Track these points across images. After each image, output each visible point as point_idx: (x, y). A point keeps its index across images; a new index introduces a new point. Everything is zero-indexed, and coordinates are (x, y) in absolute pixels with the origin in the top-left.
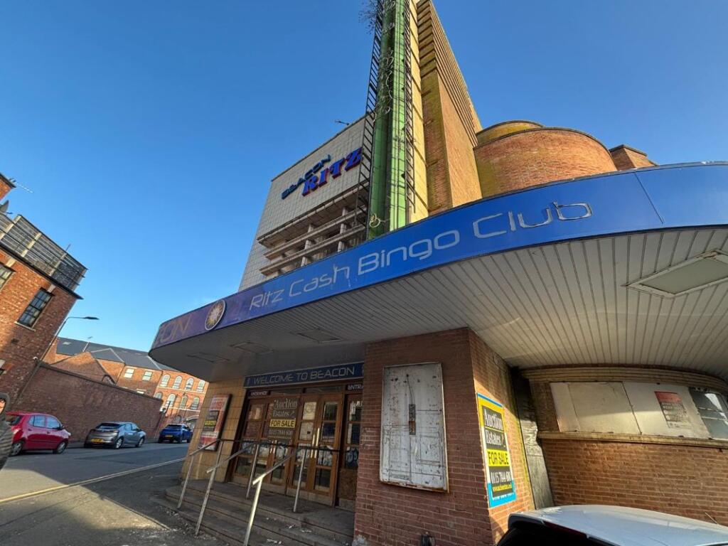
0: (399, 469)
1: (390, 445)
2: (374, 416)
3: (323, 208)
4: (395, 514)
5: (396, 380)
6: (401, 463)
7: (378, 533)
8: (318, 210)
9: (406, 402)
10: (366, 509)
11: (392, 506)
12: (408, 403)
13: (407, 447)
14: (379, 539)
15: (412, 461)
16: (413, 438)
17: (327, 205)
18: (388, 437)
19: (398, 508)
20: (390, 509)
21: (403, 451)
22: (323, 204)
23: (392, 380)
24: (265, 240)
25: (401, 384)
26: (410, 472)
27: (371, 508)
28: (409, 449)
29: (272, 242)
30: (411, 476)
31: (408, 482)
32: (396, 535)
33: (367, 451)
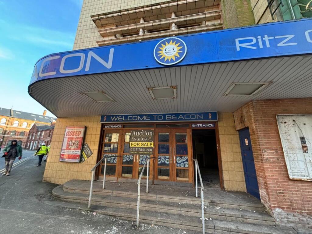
0: (299, 172)
1: (289, 159)
2: (271, 143)
3: (159, 7)
4: (302, 195)
5: (285, 123)
6: (300, 168)
7: (291, 205)
8: (154, 7)
9: (296, 135)
10: (278, 194)
11: (298, 191)
12: (299, 137)
13: (303, 160)
14: (292, 209)
15: (308, 166)
16: (306, 155)
17: (162, 6)
18: (287, 154)
19: (303, 191)
20: (297, 193)
21: (300, 162)
22: (159, 4)
23: (282, 123)
24: (99, 19)
25: (290, 126)
26: (308, 173)
27: (282, 193)
28: (304, 161)
29: (104, 23)
30: (309, 174)
31: (308, 178)
32: (305, 205)
33: (271, 163)
